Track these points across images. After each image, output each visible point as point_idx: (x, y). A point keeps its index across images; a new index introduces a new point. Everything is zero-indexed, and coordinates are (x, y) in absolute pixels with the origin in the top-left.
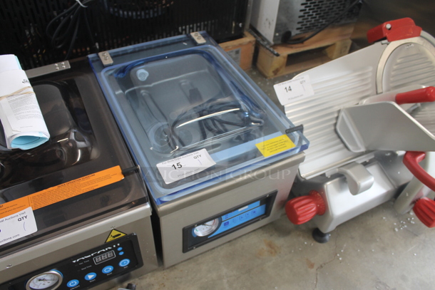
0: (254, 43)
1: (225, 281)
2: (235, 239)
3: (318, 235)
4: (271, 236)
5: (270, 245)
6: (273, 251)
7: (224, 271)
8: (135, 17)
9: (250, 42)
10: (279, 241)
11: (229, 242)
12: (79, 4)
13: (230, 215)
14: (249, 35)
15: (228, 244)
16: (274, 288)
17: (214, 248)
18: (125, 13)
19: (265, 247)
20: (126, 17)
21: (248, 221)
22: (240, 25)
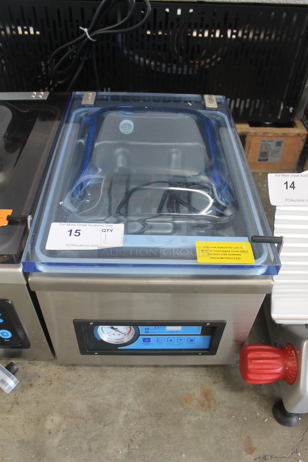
0: (304, 137)
1: (123, 413)
2: (166, 366)
3: (280, 412)
4: (214, 383)
5: (206, 395)
6: (207, 403)
7: (130, 400)
8: (153, 68)
9: (299, 135)
10: (221, 395)
11: (156, 366)
12: (86, 36)
13: (152, 330)
14: (302, 126)
15: (153, 369)
16: (181, 454)
17: (132, 366)
18: (142, 59)
19: (197, 394)
20: (142, 64)
21: (181, 350)
22: (291, 109)
